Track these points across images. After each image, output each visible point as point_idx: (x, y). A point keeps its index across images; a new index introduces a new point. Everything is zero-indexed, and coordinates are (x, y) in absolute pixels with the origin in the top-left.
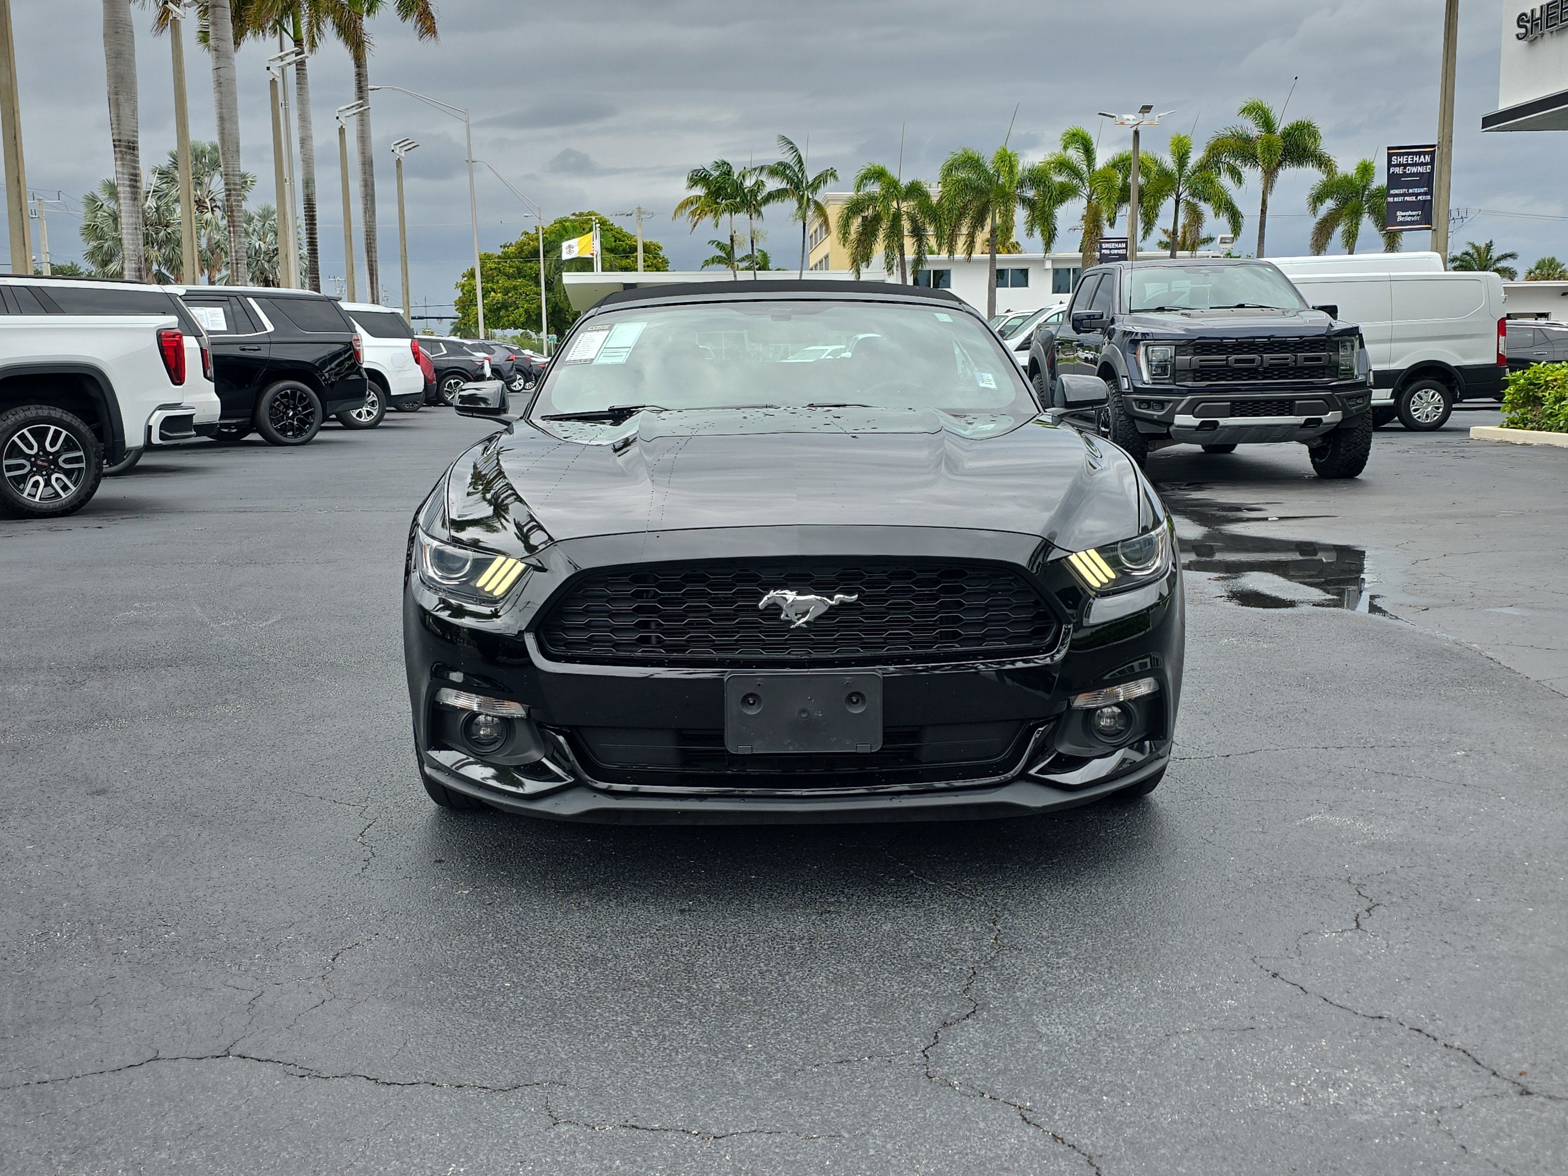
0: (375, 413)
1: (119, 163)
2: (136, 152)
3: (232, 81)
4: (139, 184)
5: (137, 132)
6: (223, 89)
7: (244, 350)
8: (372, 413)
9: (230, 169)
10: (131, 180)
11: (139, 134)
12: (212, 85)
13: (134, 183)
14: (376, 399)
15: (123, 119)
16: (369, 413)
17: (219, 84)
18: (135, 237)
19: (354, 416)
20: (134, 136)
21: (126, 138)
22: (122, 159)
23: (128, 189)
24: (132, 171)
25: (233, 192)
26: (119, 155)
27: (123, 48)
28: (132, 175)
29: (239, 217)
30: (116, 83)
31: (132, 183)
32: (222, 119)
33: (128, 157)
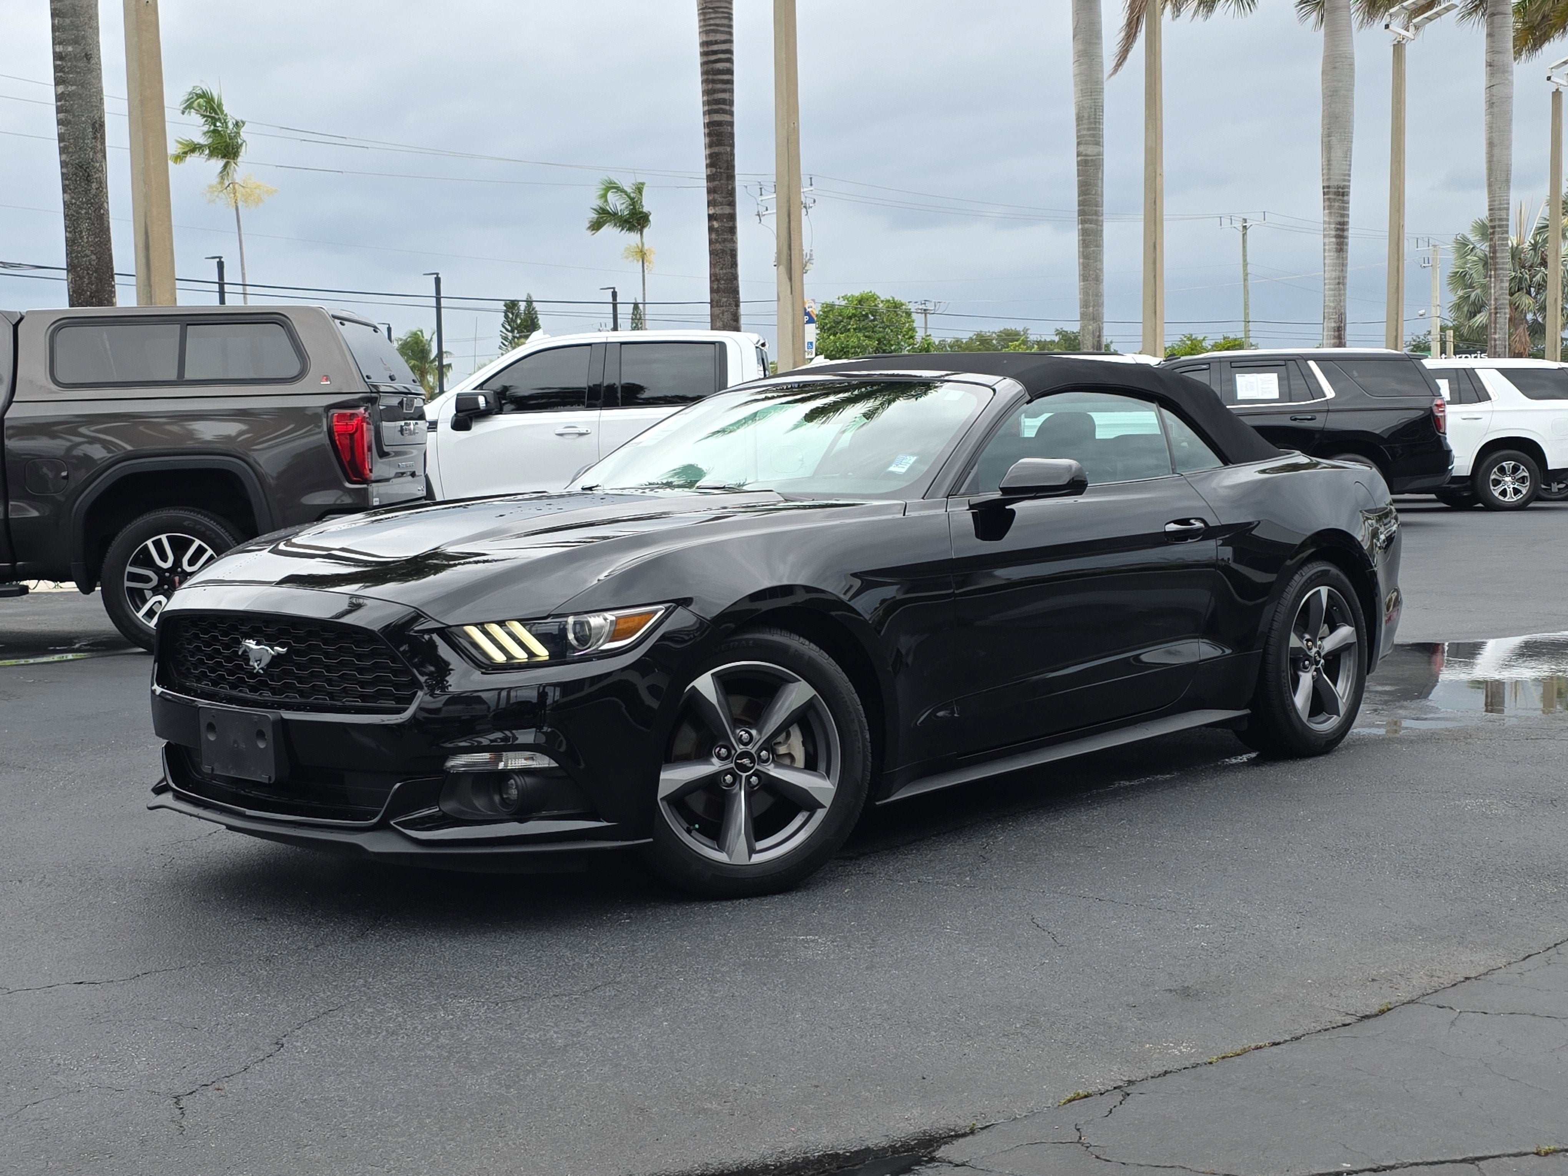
0: (1524, 492)
1: (1327, 211)
2: (1345, 198)
3: (1508, 99)
4: (1345, 233)
5: (1349, 175)
6: (1496, 110)
7: (1295, 419)
8: (1520, 491)
9: (1497, 203)
10: (1338, 229)
11: (1352, 178)
12: (1483, 106)
13: (1341, 233)
14: (1527, 474)
15: (1334, 163)
16: (1516, 491)
17: (1491, 104)
18: (1337, 293)
19: (1496, 494)
20: (1344, 180)
21: (1336, 184)
22: (1330, 207)
23: (1334, 240)
24: (1339, 219)
25: (1498, 229)
26: (1327, 203)
27: (1340, 84)
28: (1340, 223)
29: (1503, 258)
30: (1329, 124)
31: (1338, 233)
32: (1491, 144)
33: (1337, 204)
